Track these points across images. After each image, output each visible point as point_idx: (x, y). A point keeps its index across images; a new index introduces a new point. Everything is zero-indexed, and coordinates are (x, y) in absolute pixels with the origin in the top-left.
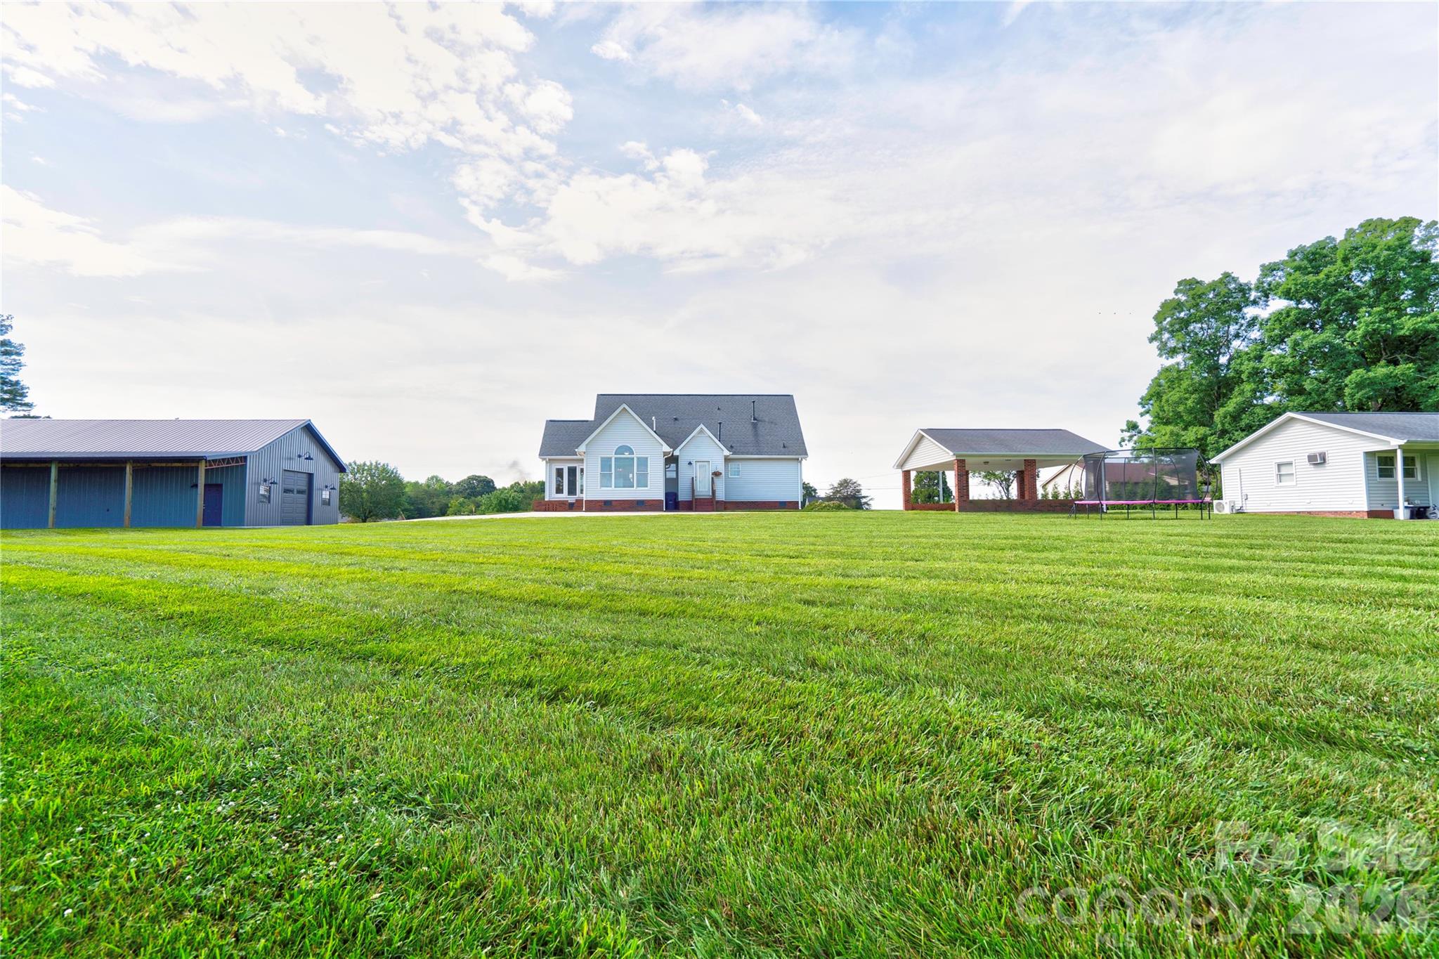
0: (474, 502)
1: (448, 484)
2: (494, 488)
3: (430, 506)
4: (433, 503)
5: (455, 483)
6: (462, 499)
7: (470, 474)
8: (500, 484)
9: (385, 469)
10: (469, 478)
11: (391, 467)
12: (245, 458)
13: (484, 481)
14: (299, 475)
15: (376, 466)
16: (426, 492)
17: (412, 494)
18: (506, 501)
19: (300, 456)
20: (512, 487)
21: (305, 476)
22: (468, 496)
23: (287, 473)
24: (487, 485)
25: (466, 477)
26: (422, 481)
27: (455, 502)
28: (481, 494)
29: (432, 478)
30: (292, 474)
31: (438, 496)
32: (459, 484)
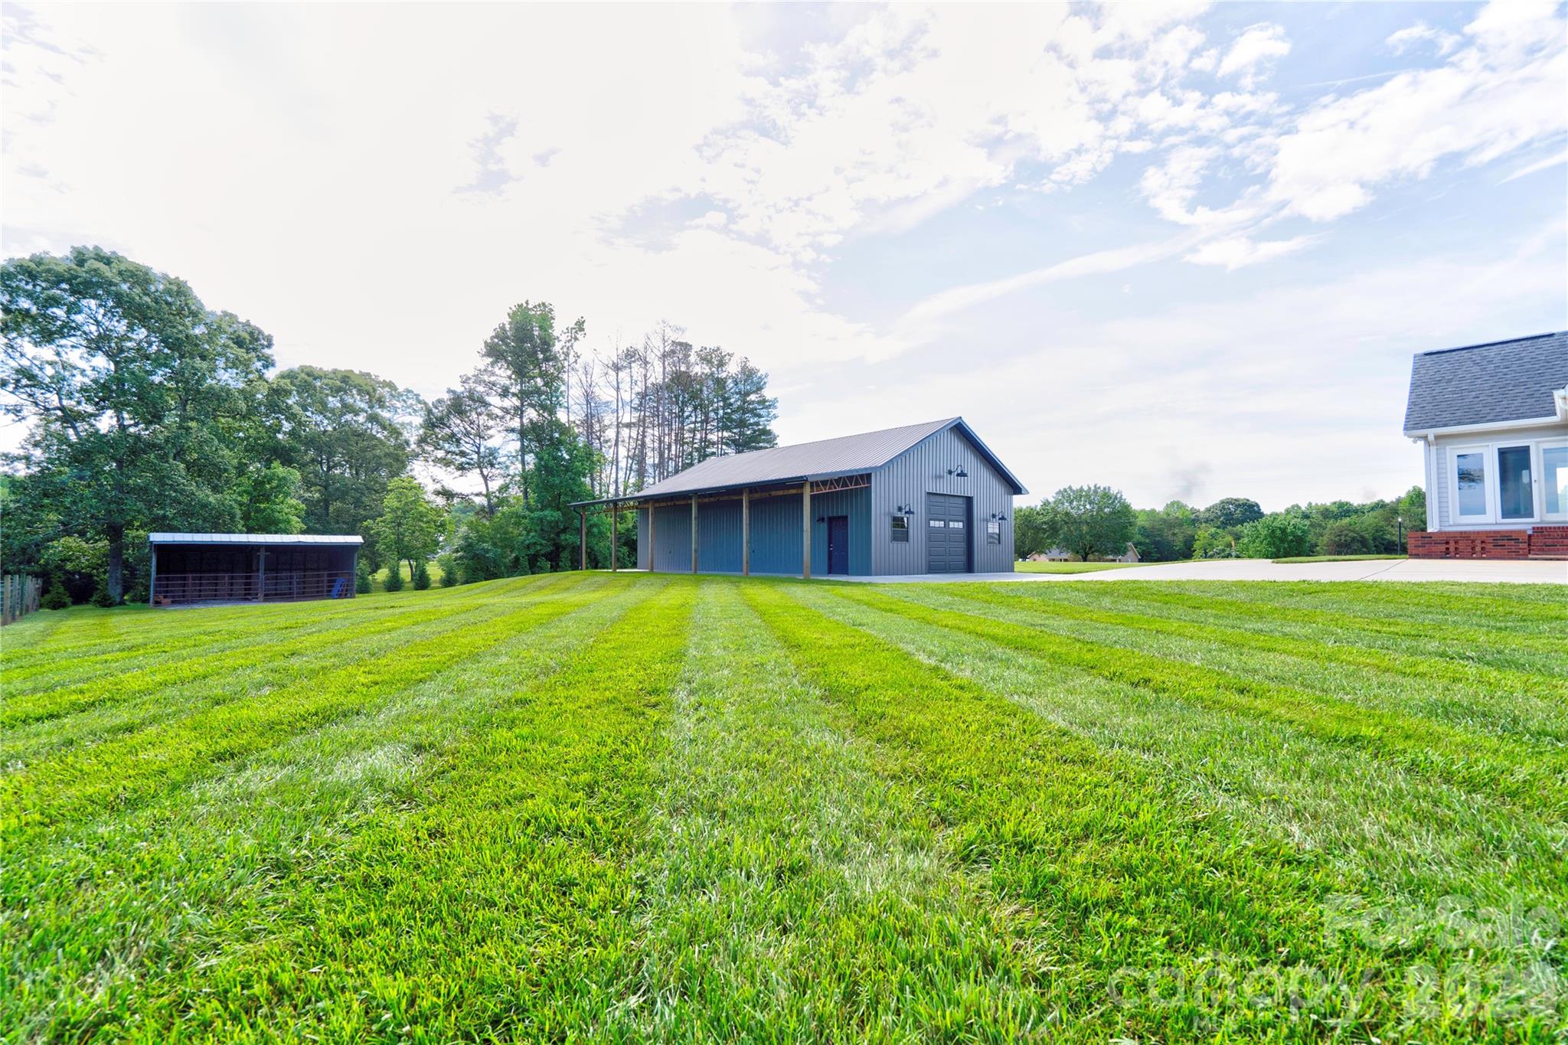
0: (1230, 533)
1: (1193, 511)
2: (1261, 515)
3: (1170, 538)
4: (1174, 534)
5: (1202, 509)
6: (1213, 530)
7: (1223, 497)
8: (1266, 509)
9: (1106, 495)
10: (1222, 502)
11: (1114, 491)
12: (869, 476)
13: (1244, 505)
14: (952, 500)
15: (1095, 491)
16: (1165, 521)
17: (1147, 524)
18: (1283, 531)
19: (950, 472)
20: (1288, 512)
21: (960, 501)
22: (1224, 526)
23: (933, 498)
24: (1250, 511)
25: (1217, 501)
26: (1160, 508)
27: (1203, 534)
28: (1242, 522)
29: (1173, 504)
30: (941, 499)
31: (1181, 525)
32: (1208, 510)
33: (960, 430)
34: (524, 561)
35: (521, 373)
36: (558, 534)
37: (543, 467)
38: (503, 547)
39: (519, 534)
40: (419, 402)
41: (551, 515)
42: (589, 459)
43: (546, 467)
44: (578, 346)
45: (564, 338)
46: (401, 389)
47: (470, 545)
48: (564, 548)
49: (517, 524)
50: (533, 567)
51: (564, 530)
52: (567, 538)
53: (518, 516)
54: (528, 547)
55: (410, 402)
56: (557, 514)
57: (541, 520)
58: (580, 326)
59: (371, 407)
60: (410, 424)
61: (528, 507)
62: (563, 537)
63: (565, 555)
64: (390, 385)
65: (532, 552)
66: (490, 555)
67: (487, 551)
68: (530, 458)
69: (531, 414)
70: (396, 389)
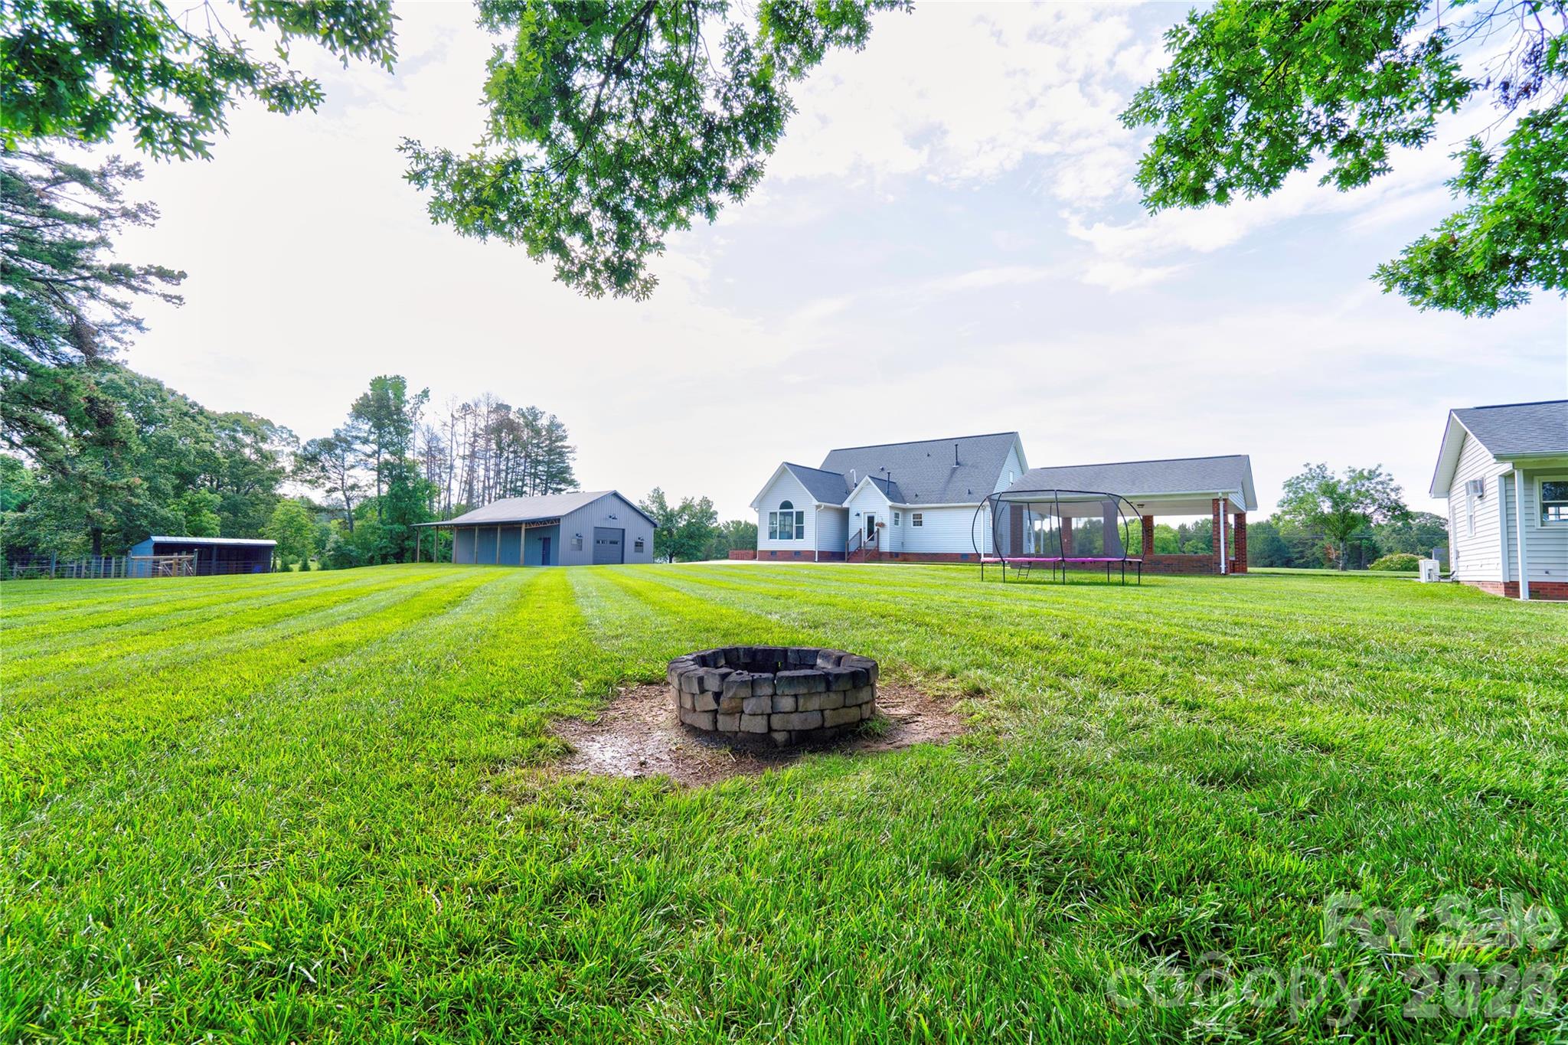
12: (559, 520)
14: (612, 530)
19: (610, 517)
21: (618, 530)
23: (599, 530)
30: (604, 530)
33: (616, 495)
34: (378, 558)
35: (379, 426)
36: (403, 541)
37: (393, 495)
38: (363, 549)
39: (375, 540)
40: (292, 436)
41: (398, 528)
42: (429, 489)
43: (395, 495)
44: (423, 408)
45: (412, 401)
46: (276, 426)
47: (339, 547)
48: (407, 550)
49: (373, 533)
50: (384, 560)
51: (408, 538)
52: (410, 543)
53: (373, 527)
54: (381, 549)
55: (284, 436)
56: (403, 528)
57: (391, 531)
58: (425, 393)
59: (256, 443)
60: (282, 451)
61: (382, 522)
62: (406, 543)
63: (408, 555)
64: (268, 423)
65: (384, 552)
66: (354, 554)
67: (352, 551)
68: (385, 488)
69: (386, 456)
70: (272, 425)
